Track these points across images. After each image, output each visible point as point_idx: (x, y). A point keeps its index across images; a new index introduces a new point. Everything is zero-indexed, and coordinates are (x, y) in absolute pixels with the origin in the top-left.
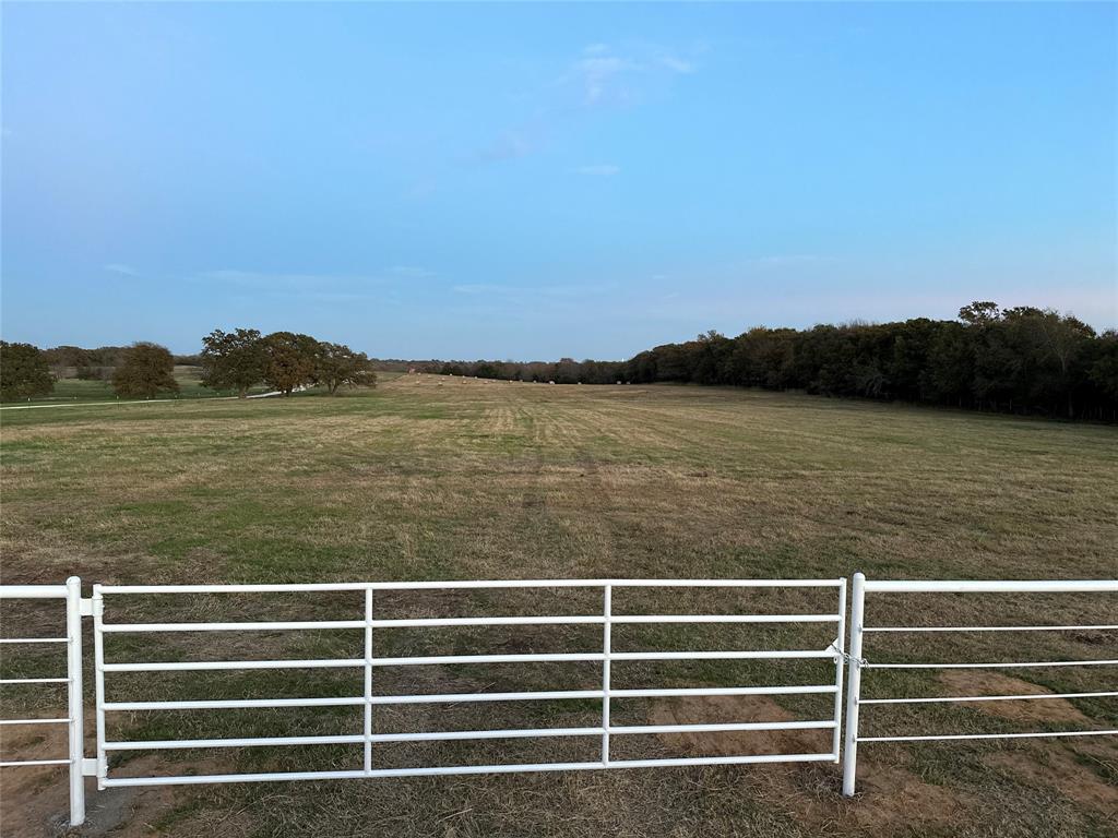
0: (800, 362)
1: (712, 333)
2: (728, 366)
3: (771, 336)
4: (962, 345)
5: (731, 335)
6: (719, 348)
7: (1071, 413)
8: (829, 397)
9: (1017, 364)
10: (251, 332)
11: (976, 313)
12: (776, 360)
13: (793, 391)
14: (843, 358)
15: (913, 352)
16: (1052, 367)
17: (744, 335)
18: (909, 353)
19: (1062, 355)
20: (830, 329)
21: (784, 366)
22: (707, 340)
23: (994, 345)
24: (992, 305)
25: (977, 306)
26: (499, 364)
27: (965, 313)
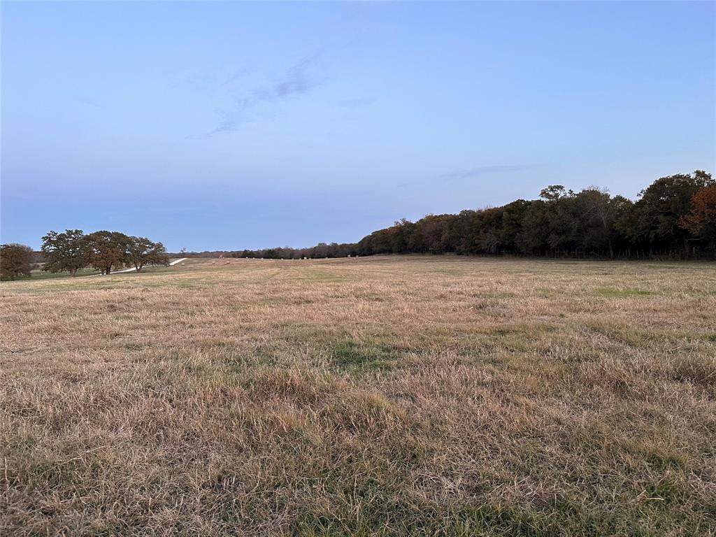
0: (452, 235)
1: (403, 220)
2: (411, 241)
3: (436, 219)
4: (541, 214)
5: (414, 220)
6: (407, 229)
7: (612, 255)
8: (468, 255)
9: (575, 224)
10: (77, 231)
11: (551, 193)
12: (438, 234)
13: (448, 253)
14: (474, 229)
15: (514, 222)
16: (598, 225)
17: (421, 220)
18: (512, 223)
19: (603, 217)
20: (471, 212)
21: (443, 238)
22: (400, 224)
23: (560, 213)
24: (560, 187)
25: (552, 189)
26: (279, 249)
27: (544, 193)
